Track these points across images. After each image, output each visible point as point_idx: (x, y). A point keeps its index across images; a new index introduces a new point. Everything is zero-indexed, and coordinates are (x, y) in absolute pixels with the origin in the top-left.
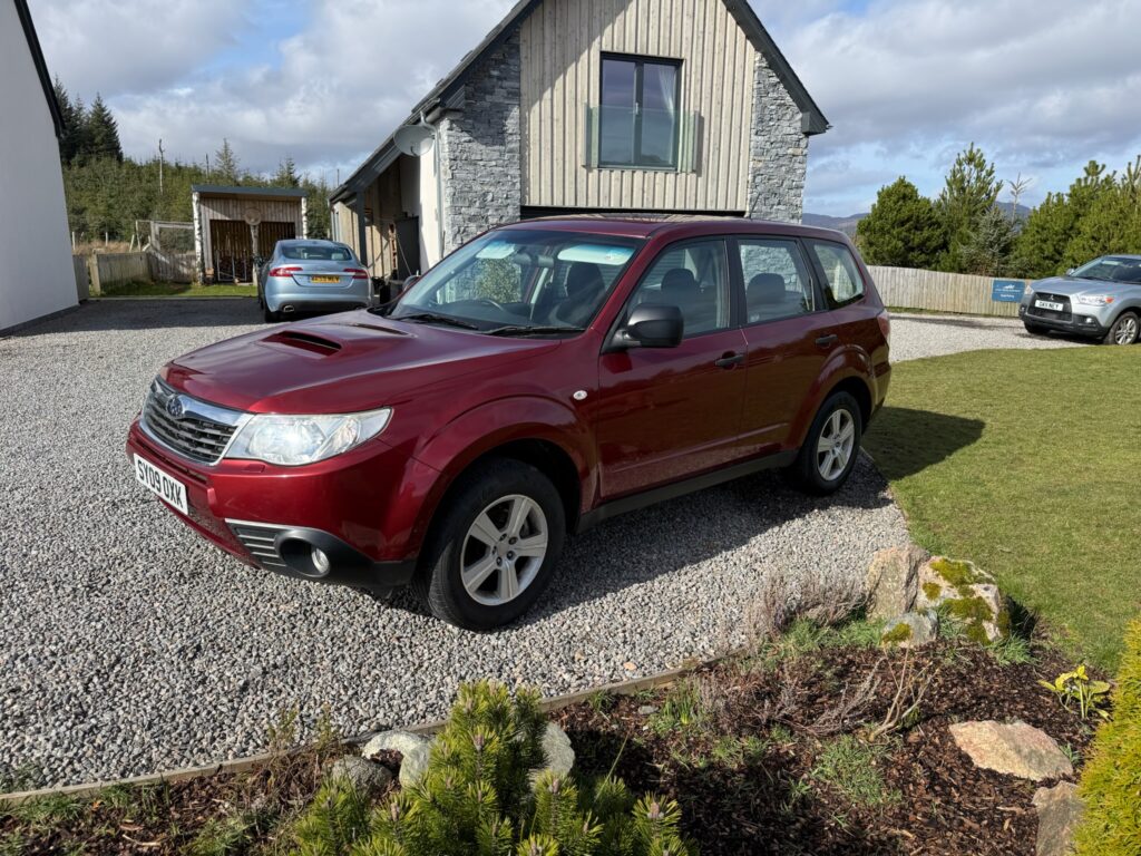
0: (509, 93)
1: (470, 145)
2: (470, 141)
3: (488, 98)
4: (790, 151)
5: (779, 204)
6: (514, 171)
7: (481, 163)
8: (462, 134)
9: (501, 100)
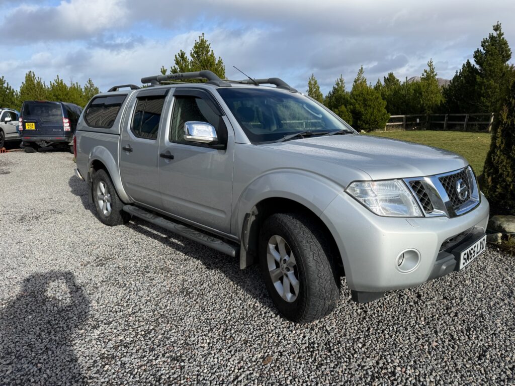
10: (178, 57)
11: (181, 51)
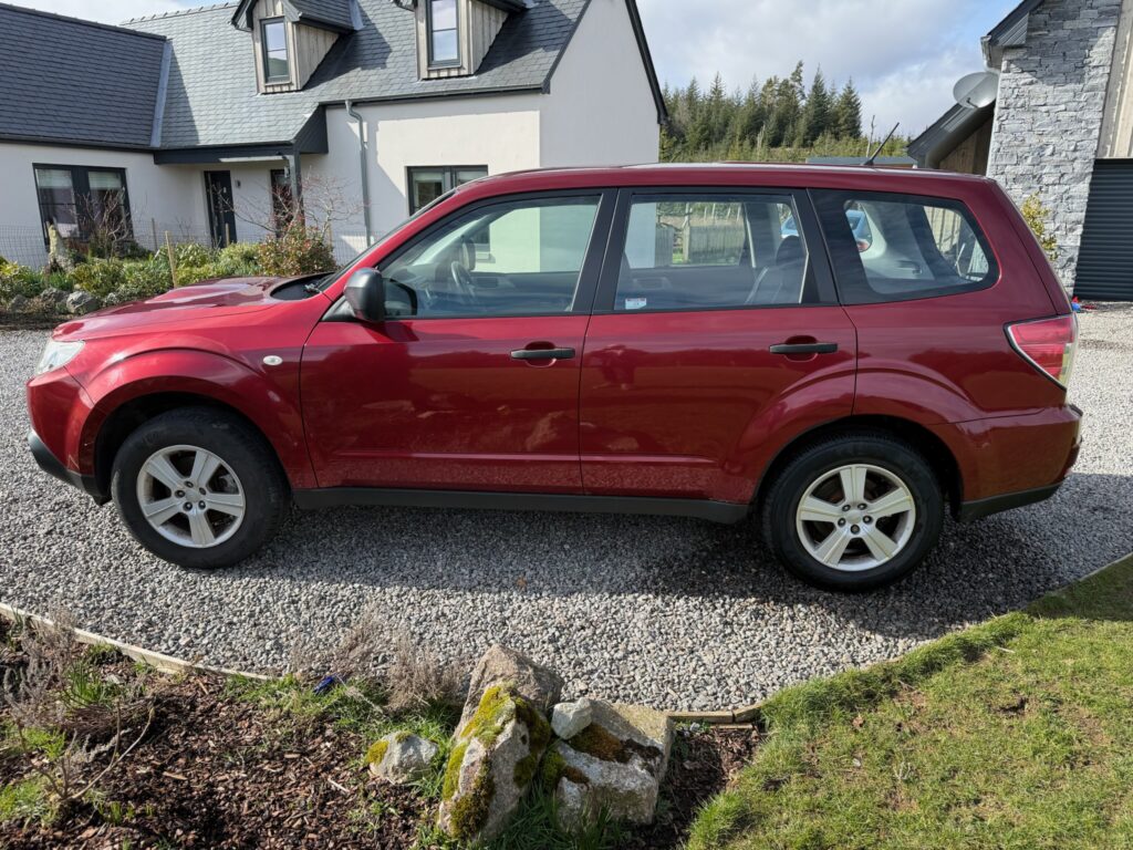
0: (1101, 13)
1: (1031, 87)
2: (1031, 83)
3: (1068, 25)
6: (1093, 115)
7: (1044, 109)
8: (1023, 75)
9: (1088, 24)
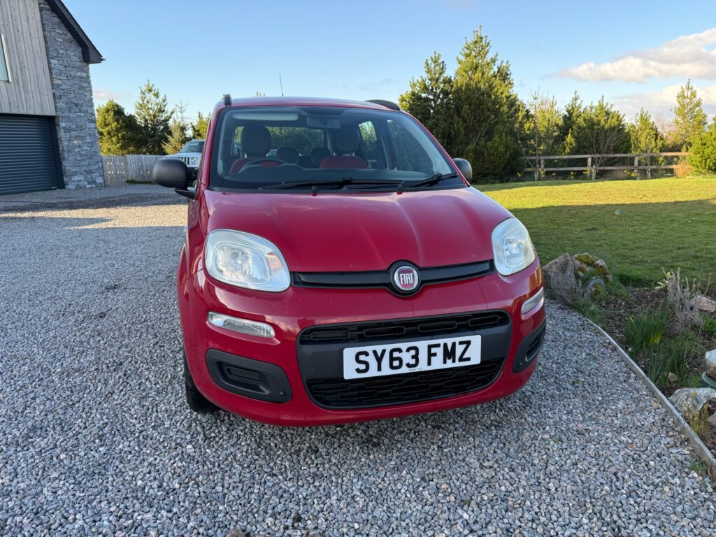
4: (79, 74)
5: (80, 112)
10: (430, 62)
11: (435, 53)
